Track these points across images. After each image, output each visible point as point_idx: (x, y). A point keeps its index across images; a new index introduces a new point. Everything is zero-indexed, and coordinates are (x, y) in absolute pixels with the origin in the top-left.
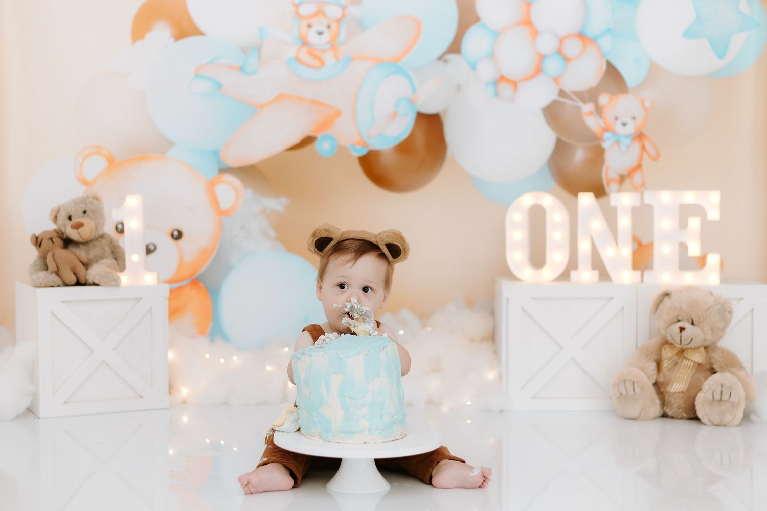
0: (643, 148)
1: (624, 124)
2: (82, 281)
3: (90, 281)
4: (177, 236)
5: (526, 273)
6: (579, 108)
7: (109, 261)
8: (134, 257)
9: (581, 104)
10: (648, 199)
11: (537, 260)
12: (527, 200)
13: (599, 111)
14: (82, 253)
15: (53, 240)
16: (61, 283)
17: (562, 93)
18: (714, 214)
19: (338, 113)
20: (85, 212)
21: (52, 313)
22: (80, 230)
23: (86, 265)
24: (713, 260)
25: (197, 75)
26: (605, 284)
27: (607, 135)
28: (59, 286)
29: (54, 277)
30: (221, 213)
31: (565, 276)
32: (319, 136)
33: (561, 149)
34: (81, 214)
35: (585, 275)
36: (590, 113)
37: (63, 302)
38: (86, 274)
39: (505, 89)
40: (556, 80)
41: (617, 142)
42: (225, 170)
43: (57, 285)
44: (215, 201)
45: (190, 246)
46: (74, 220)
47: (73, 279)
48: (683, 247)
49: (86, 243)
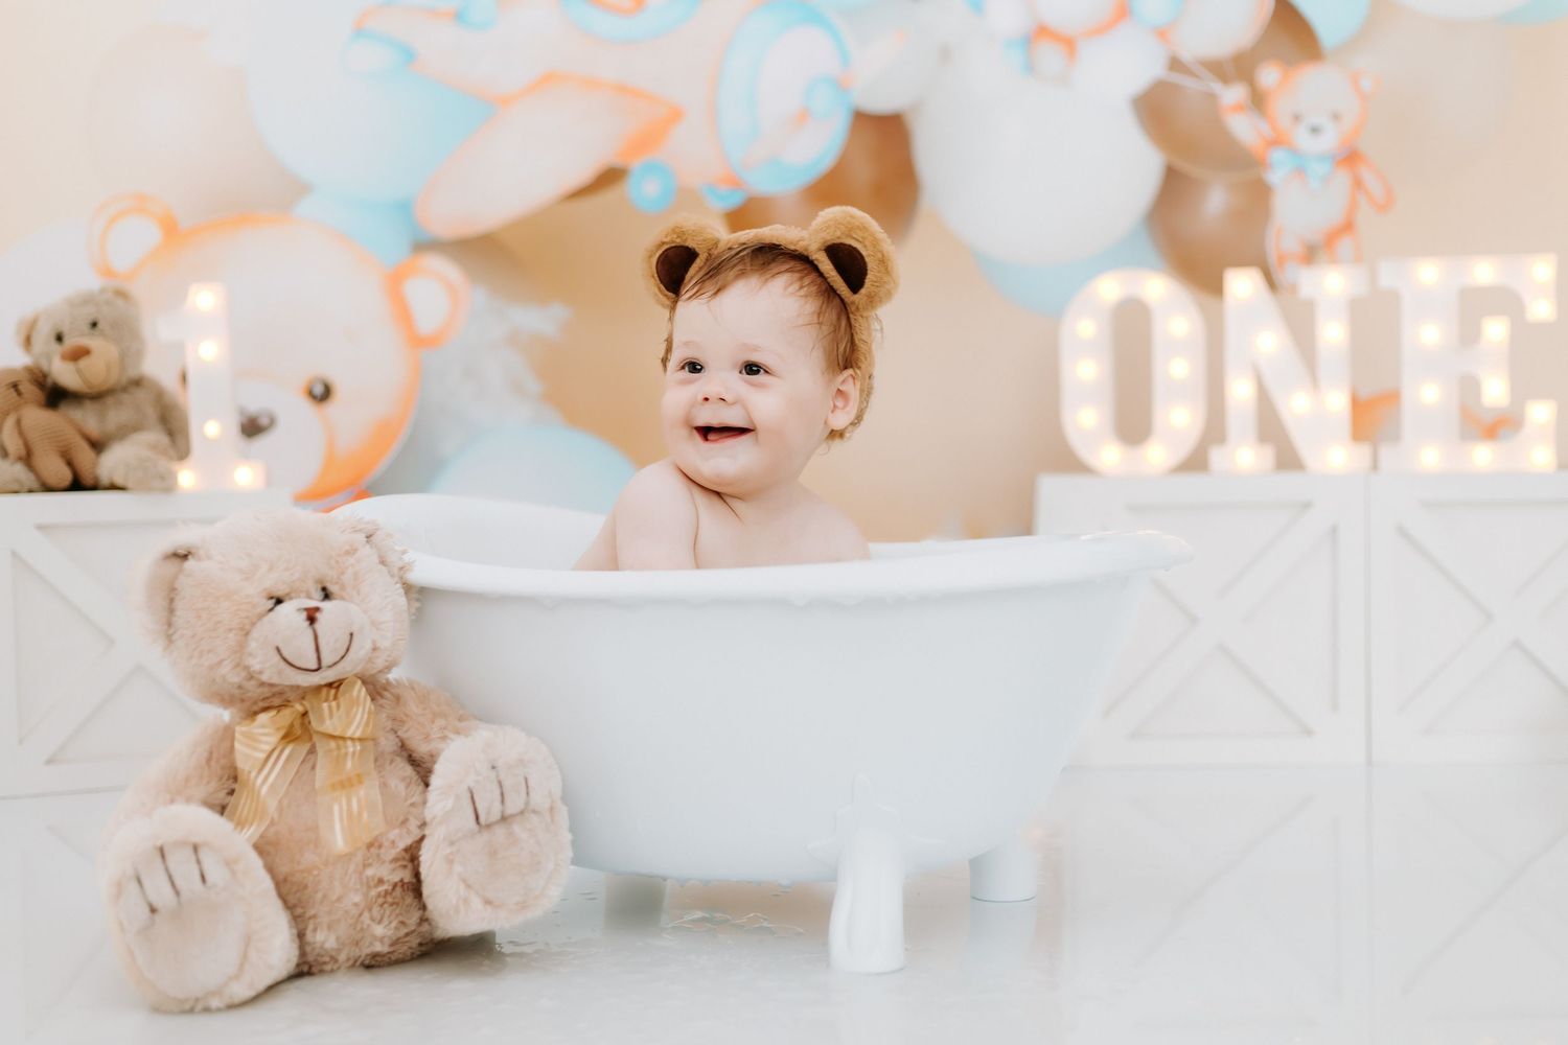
0: (1358, 184)
1: (1315, 130)
2: (88, 480)
3: (105, 480)
4: (322, 394)
5: (1109, 456)
6: (1212, 97)
7: (154, 436)
8: (211, 428)
9: (1217, 87)
10: (1387, 276)
11: (1133, 424)
12: (1109, 288)
13: (1258, 101)
14: (88, 418)
15: (20, 387)
16: (35, 485)
17: (1175, 64)
18: (1541, 309)
19: (675, 115)
20: (94, 325)
21: (14, 554)
22: (83, 363)
23: (98, 446)
24: (1540, 413)
25: (359, 31)
26: (1289, 479)
27: (1277, 156)
28: (31, 491)
29: (19, 471)
30: (419, 342)
31: (1195, 463)
32: (636, 166)
33: (1174, 188)
34: (86, 328)
35: (1244, 456)
36: (1238, 108)
37: (41, 528)
38: (95, 464)
39: (1050, 56)
40: (1162, 34)
41: (1300, 172)
42: (425, 245)
43: (26, 488)
44: (403, 313)
45: (351, 417)
46: (71, 342)
47: (66, 476)
48: (1469, 386)
49: (98, 396)
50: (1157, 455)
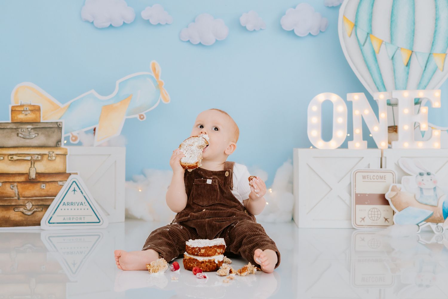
50: (333, 144)
